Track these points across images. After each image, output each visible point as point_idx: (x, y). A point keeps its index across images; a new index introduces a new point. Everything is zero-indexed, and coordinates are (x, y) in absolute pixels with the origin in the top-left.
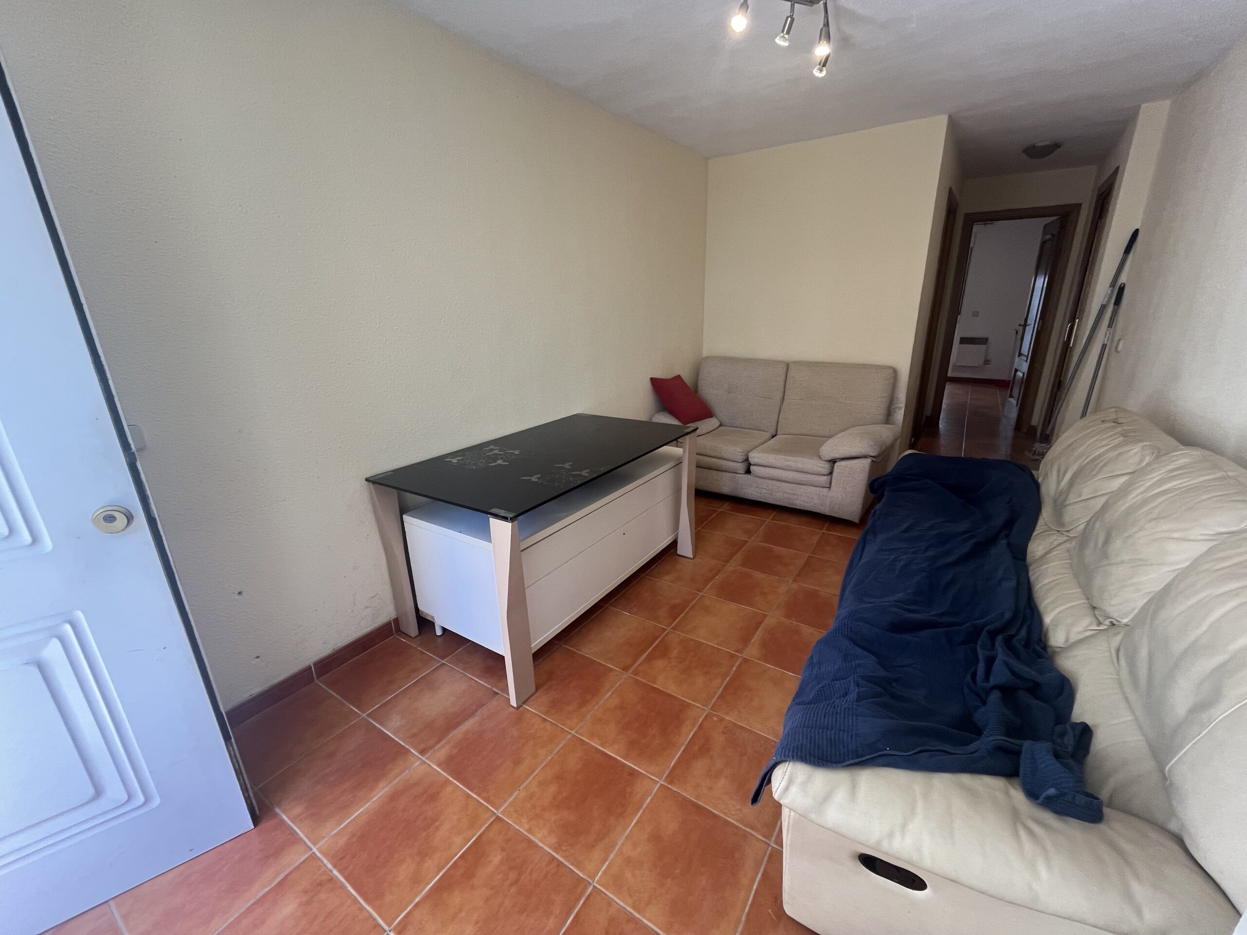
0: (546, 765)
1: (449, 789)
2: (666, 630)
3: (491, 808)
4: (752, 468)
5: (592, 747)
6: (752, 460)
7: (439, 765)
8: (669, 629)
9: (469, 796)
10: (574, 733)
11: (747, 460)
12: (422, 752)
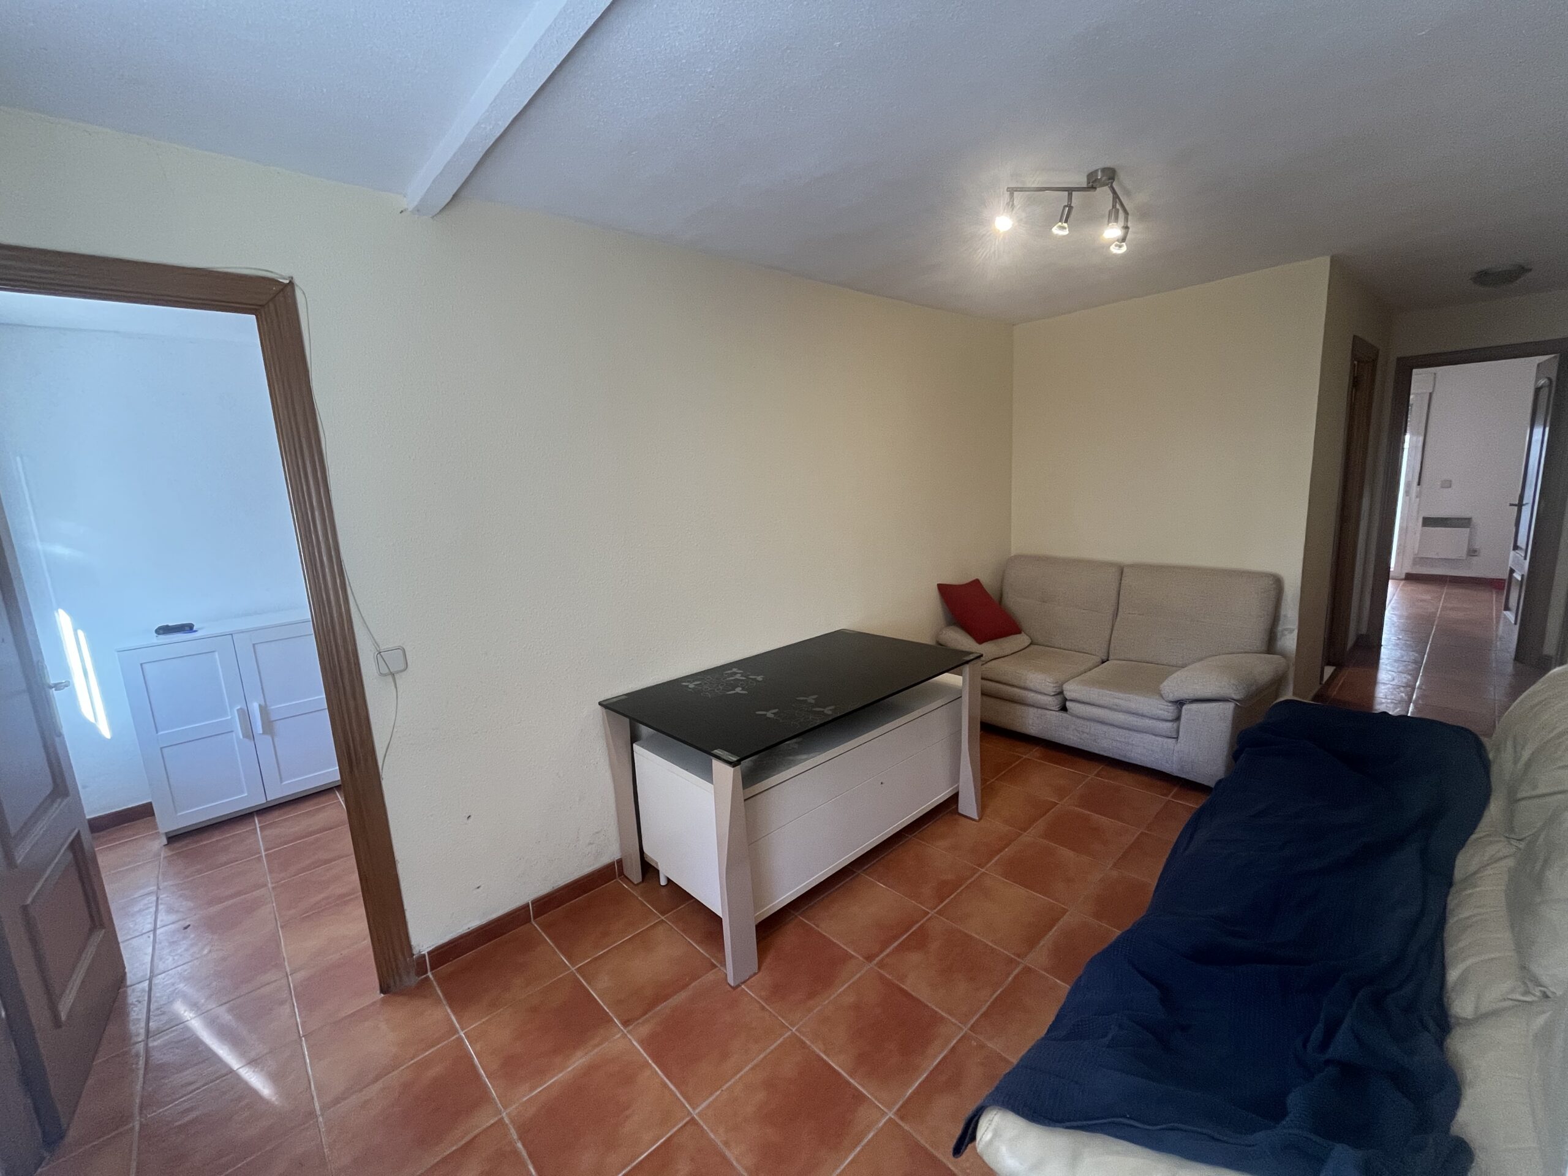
0: (756, 1066)
1: (648, 1073)
2: (929, 913)
3: (687, 1106)
4: (1068, 704)
5: (814, 1052)
6: (1068, 695)
7: (641, 1042)
8: (932, 913)
9: (665, 1086)
10: (796, 1030)
11: (1061, 693)
12: (626, 1023)
